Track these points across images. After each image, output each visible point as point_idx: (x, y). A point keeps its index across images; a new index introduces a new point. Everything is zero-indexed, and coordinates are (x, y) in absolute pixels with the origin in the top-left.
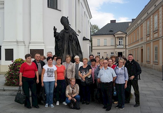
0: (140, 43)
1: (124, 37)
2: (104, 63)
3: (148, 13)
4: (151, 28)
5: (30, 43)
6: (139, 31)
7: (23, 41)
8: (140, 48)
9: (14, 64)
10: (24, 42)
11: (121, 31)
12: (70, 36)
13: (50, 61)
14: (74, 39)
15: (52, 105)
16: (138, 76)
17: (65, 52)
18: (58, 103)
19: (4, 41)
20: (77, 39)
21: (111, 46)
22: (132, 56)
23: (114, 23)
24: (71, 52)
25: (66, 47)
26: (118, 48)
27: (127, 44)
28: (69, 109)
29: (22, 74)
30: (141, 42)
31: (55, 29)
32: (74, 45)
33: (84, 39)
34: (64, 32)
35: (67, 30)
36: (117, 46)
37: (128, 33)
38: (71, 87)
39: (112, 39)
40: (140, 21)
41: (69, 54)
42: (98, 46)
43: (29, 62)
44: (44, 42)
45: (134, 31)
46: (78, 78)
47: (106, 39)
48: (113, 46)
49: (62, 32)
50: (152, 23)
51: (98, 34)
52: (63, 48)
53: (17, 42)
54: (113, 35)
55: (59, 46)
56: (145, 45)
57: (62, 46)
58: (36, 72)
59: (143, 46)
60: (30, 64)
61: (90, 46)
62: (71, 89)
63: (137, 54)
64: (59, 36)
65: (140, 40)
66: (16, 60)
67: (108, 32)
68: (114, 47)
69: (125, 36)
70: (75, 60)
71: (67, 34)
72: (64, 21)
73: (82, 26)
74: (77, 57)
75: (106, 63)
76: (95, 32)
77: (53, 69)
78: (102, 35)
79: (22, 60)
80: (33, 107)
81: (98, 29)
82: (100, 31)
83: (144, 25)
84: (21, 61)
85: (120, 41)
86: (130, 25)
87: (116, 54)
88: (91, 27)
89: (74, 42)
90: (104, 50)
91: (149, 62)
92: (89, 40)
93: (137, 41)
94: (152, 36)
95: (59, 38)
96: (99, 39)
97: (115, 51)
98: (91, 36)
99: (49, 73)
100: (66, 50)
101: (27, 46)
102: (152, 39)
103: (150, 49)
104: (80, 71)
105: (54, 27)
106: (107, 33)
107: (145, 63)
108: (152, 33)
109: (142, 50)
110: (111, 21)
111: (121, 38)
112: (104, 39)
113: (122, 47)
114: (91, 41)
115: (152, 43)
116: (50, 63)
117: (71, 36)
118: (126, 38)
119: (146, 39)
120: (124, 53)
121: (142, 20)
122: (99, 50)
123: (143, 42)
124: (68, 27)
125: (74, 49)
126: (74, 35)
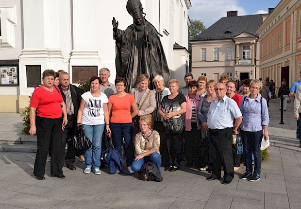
0: (284, 54)
1: (253, 43)
5: (71, 54)
6: (281, 32)
7: (58, 50)
8: (283, 63)
10: (61, 52)
11: (248, 31)
12: (145, 36)
14: (153, 43)
17: (135, 70)
19: (24, 50)
20: (159, 43)
23: (233, 17)
24: (147, 68)
25: (137, 59)
27: (258, 58)
30: (285, 51)
31: (115, 23)
32: (153, 55)
33: (177, 47)
34: (133, 29)
35: (140, 25)
36: (240, 61)
37: (260, 36)
38: (144, 136)
40: (285, 10)
41: (144, 72)
42: (202, 61)
44: (97, 52)
45: (272, 30)
47: (218, 48)
48: (232, 60)
49: (130, 30)
51: (203, 37)
52: (132, 62)
53: (48, 52)
54: (232, 40)
55: (124, 58)
56: (294, 58)
57: (130, 57)
59: (290, 59)
60: (51, 90)
61: (187, 61)
62: (143, 140)
63: (278, 76)
64: (123, 37)
65: (284, 48)
67: (222, 35)
68: (232, 63)
69: (255, 41)
70: (155, 84)
71: (140, 32)
72: (134, 7)
73: (172, 21)
74: (158, 78)
75: (221, 89)
76: (198, 34)
77: (100, 101)
78: (209, 40)
81: (203, 29)
82: (206, 32)
83: (293, 18)
85: (244, 51)
86: (264, 19)
87: (236, 77)
88: (190, 25)
89: (153, 50)
90: (214, 69)
92: (184, 48)
93: (278, 51)
95: (124, 41)
96: (205, 49)
97: (235, 70)
99: (92, 108)
101: (66, 61)
105: (114, 18)
106: (220, 35)
110: (228, 13)
111: (246, 46)
112: (215, 48)
113: (249, 62)
114: (190, 51)
117: (148, 37)
118: (257, 45)
119: (297, 47)
120: (252, 73)
121: (289, 8)
122: (204, 69)
123: (289, 52)
124: (141, 19)
125: (153, 62)
126: (153, 35)
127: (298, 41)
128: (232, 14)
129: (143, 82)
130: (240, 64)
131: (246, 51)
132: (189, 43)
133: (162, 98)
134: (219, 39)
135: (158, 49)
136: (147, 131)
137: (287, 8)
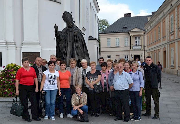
0: (162, 43)
1: (142, 35)
2: (119, 67)
3: (171, 5)
4: (176, 24)
5: (22, 44)
6: (160, 28)
7: (13, 42)
8: (162, 49)
9: (6, 70)
10: (15, 43)
11: (138, 27)
12: (74, 35)
13: (52, 66)
14: (79, 39)
15: (53, 117)
16: (159, 83)
17: (68, 55)
18: (62, 116)
21: (125, 47)
22: (150, 58)
23: (128, 18)
24: (76, 55)
25: (69, 49)
26: (134, 50)
27: (146, 45)
28: (76, 122)
29: (19, 82)
30: (163, 41)
31: (56, 27)
32: (80, 46)
33: (91, 38)
34: (66, 31)
35: (71, 28)
36: (133, 47)
37: (146, 31)
38: (78, 95)
39: (126, 38)
40: (161, 15)
41: (74, 57)
42: (108, 47)
43: (26, 67)
44: (39, 43)
45: (154, 27)
46: (85, 86)
47: (119, 38)
48: (128, 47)
49: (65, 31)
50: (176, 18)
51: (108, 31)
52: (66, 51)
53: (6, 43)
54: (128, 33)
55: (61, 48)
56: (168, 45)
57: (65, 48)
58: (34, 79)
59: (166, 46)
60: (28, 69)
61: (98, 48)
62: (78, 98)
64: (61, 35)
65: (162, 39)
66: (8, 65)
67: (122, 30)
68: (128, 49)
69: (143, 34)
70: (82, 65)
71: (71, 32)
72: (67, 17)
73: (87, 21)
74: (84, 61)
75: (121, 67)
76: (104, 29)
77: (55, 75)
78: (112, 33)
79: (16, 65)
80: (33, 120)
81: (108, 25)
82: (110, 27)
83: (167, 20)
84: (14, 67)
85: (136, 40)
86: (149, 19)
87: (131, 58)
88: (99, 22)
89: (79, 43)
90: (116, 52)
91: (173, 67)
92: (96, 39)
93: (159, 41)
94: (176, 34)
95: (61, 38)
96: (110, 39)
97: (131, 53)
98: (99, 35)
99: (50, 80)
100: (69, 52)
101: (18, 49)
102: (177, 38)
103: (174, 51)
104: (87, 78)
105: (55, 24)
106: (120, 30)
107: (169, 68)
108: (176, 30)
109: (165, 52)
110: (125, 14)
111: (137, 37)
112: (116, 38)
113: (139, 48)
114: (99, 41)
115: (177, 43)
116: (52, 68)
117: (76, 35)
118: (145, 36)
119: (170, 38)
120: (142, 55)
121: (164, 13)
122: (109, 53)
123: (165, 42)
124: (71, 25)
125: (79, 51)
126: (79, 34)
127: (171, 34)
128: (127, 15)
129: (72, 63)
130: (133, 49)
131: (137, 40)
132: (98, 35)
133: (86, 73)
134: (119, 32)
135: (82, 42)
136: (80, 93)
137: (163, 13)
